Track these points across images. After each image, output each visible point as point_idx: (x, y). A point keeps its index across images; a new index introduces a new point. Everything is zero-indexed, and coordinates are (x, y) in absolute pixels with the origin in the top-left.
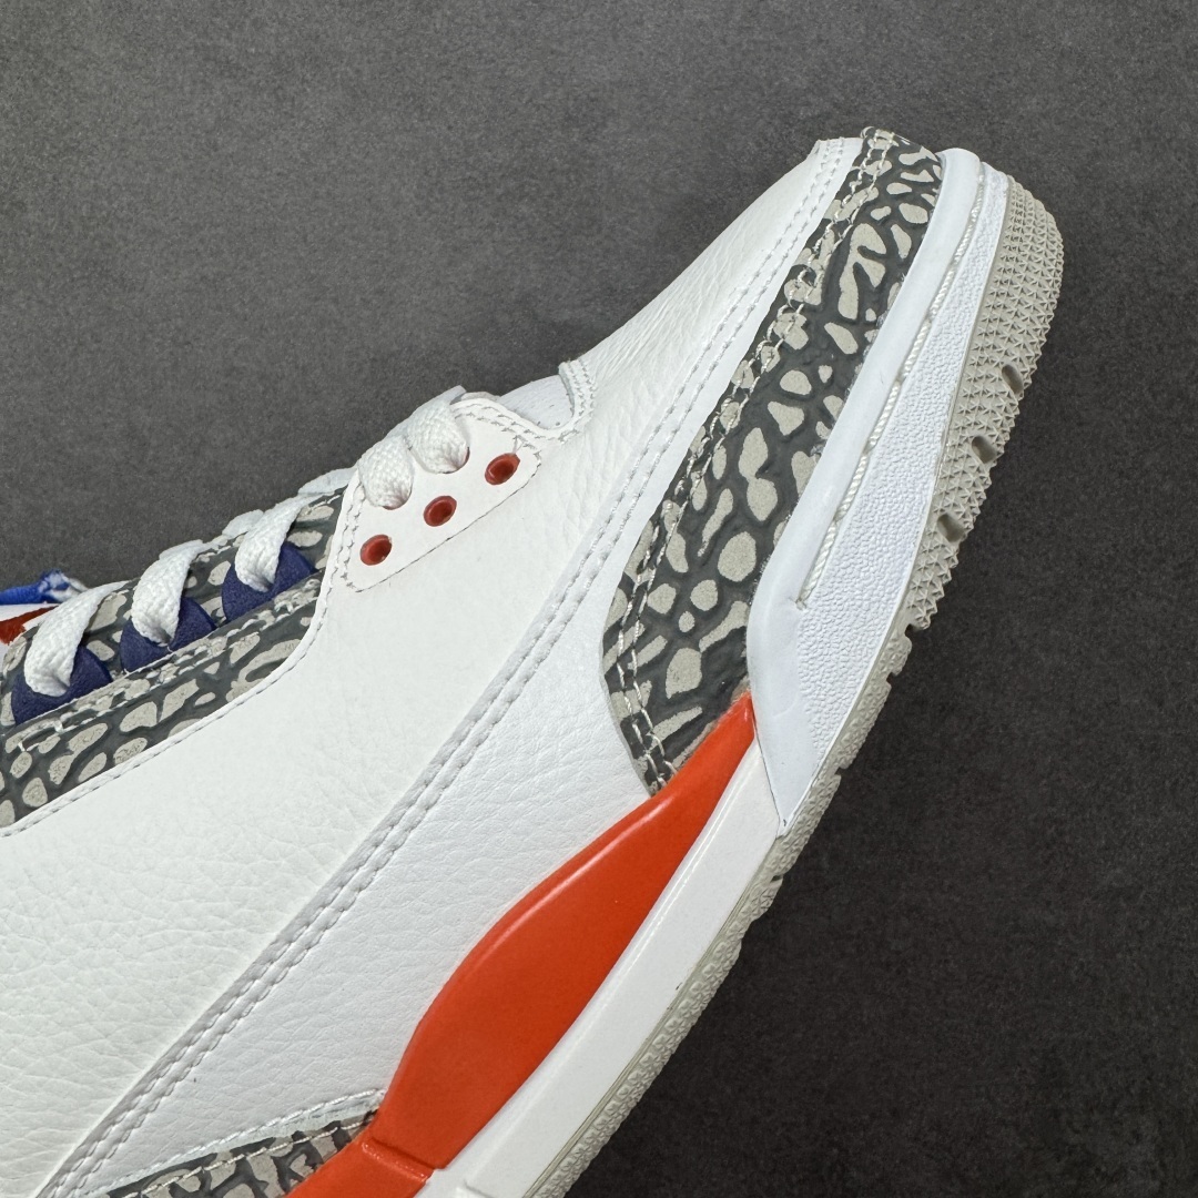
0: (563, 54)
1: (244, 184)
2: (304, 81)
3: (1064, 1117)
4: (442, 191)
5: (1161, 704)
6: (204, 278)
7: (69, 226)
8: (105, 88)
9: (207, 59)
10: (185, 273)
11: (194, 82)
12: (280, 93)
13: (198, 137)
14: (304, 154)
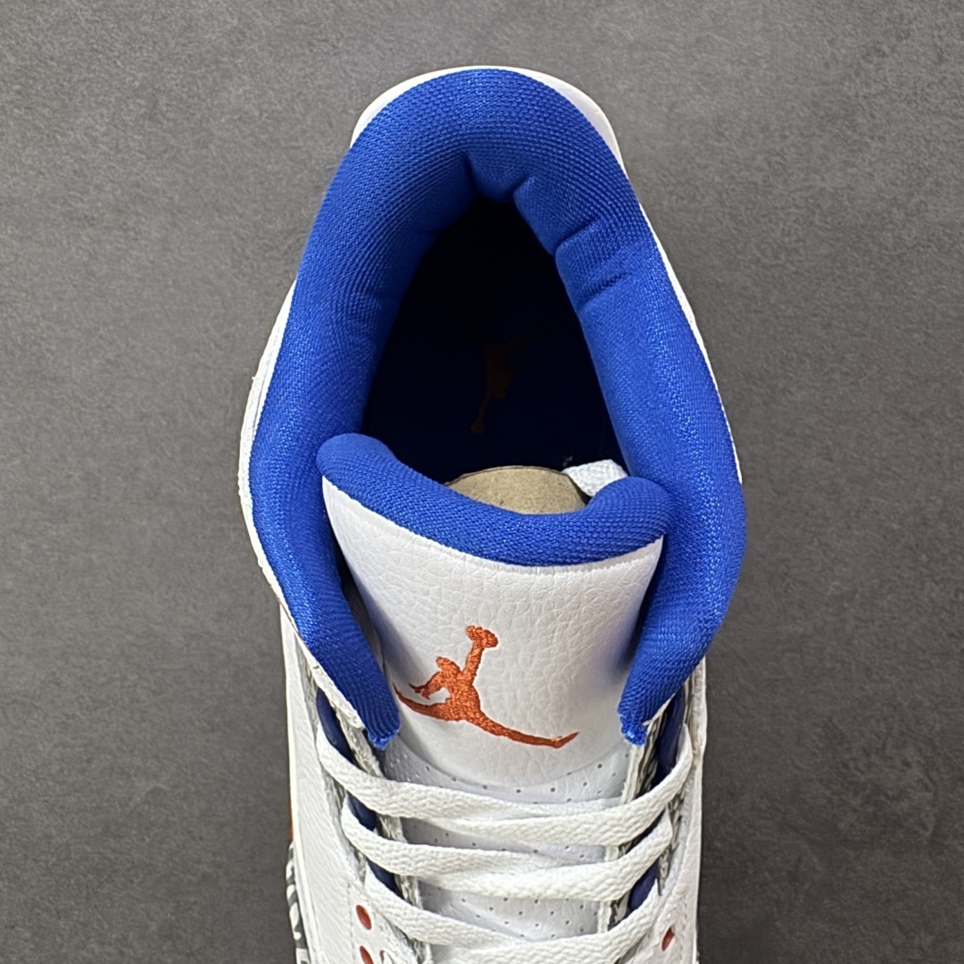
0: (301, 147)
1: (118, 292)
2: (137, 214)
3: (852, 765)
4: (247, 258)
5: (831, 460)
6: (109, 361)
7: (12, 353)
8: (12, 258)
9: (71, 219)
10: (95, 361)
11: (68, 237)
12: (125, 227)
13: (80, 271)
14: (152, 262)
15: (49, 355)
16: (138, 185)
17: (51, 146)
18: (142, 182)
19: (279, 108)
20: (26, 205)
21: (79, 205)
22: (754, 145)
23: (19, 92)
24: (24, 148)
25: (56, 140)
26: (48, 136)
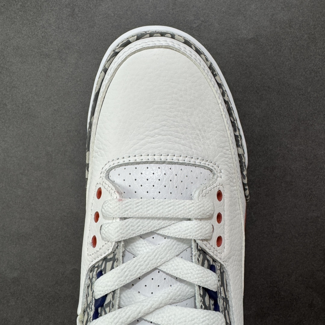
15: (32, 107)
16: (67, 42)
17: (33, 26)
18: (68, 41)
19: (121, 13)
20: (23, 49)
21: (44, 50)
22: (304, 31)
23: (21, 5)
24: (23, 27)
25: (36, 24)
26: (32, 22)
